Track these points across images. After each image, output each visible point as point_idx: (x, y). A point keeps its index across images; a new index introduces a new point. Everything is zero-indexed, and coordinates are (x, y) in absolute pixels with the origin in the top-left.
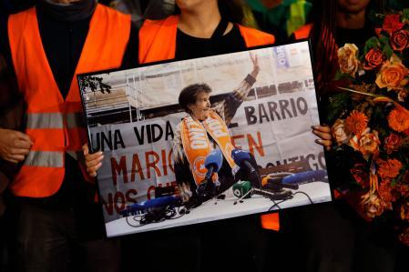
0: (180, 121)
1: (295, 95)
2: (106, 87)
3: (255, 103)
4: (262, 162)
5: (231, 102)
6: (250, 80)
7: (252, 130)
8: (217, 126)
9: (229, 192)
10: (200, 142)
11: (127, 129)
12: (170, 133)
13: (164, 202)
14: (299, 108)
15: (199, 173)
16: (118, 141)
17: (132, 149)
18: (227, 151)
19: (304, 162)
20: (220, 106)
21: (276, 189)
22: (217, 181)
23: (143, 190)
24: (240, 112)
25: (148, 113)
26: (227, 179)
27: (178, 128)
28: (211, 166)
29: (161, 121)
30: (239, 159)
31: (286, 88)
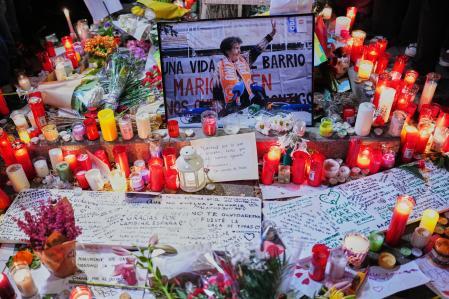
0: (219, 61)
1: (298, 52)
2: (175, 33)
3: (270, 54)
4: (269, 94)
5: (254, 51)
6: (269, 38)
7: (266, 72)
8: (243, 66)
9: (245, 110)
10: (231, 76)
11: (185, 61)
12: (212, 67)
14: (299, 61)
16: (179, 68)
17: (187, 75)
18: (248, 83)
19: (297, 98)
20: (247, 54)
22: (239, 103)
23: (192, 101)
24: (259, 59)
25: (200, 53)
26: (246, 102)
27: (218, 65)
28: (236, 92)
29: (207, 59)
31: (292, 46)
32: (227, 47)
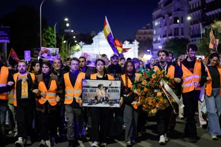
0: (97, 90)
1: (117, 89)
2: (86, 82)
3: (110, 89)
4: (109, 99)
5: (106, 88)
6: (110, 85)
7: (109, 93)
9: (103, 103)
10: (100, 94)
11: (88, 89)
12: (95, 91)
13: (92, 102)
14: (117, 91)
15: (99, 99)
16: (87, 91)
17: (89, 93)
18: (104, 96)
19: (116, 100)
20: (104, 88)
21: (111, 104)
22: (101, 100)
23: (89, 99)
24: (108, 90)
25: (92, 87)
26: (103, 101)
28: (101, 98)
29: (94, 89)
30: (106, 98)
31: (116, 87)
32: (99, 86)
